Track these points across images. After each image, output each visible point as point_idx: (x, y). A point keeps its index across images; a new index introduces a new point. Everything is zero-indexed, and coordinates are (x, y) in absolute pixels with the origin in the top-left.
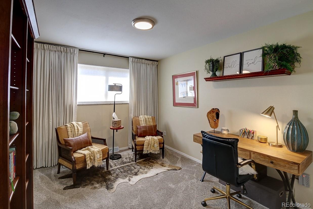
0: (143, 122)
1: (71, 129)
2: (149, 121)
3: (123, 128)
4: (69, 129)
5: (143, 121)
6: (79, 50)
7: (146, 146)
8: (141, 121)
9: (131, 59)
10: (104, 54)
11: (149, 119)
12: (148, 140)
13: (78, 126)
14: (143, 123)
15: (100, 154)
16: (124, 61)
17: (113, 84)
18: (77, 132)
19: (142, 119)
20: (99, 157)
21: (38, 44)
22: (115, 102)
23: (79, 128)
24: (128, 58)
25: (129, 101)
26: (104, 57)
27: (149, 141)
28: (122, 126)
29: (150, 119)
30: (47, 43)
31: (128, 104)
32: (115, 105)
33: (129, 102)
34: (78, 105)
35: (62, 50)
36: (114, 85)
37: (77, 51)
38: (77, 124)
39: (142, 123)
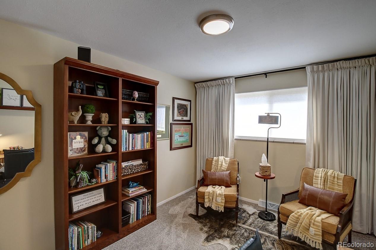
0: (319, 181)
1: (215, 162)
2: (332, 182)
3: (274, 178)
4: (213, 162)
5: (320, 179)
6: (235, 78)
7: (292, 221)
8: (315, 177)
9: (308, 69)
10: (266, 74)
11: (334, 177)
12: (299, 214)
13: (223, 161)
14: (319, 183)
15: (222, 198)
16: (298, 75)
17: (265, 113)
18: (219, 168)
19: (320, 175)
20: (220, 201)
21: (203, 84)
22: (269, 139)
23: (224, 164)
24: (305, 68)
25: (306, 139)
26: (266, 77)
27: (300, 216)
28: (273, 175)
29: (340, 179)
30: (210, 80)
31: (305, 144)
32: (269, 143)
33: (305, 142)
34: (236, 139)
35: (220, 83)
36: (266, 115)
37: (232, 80)
38: (223, 160)
39: (316, 181)
